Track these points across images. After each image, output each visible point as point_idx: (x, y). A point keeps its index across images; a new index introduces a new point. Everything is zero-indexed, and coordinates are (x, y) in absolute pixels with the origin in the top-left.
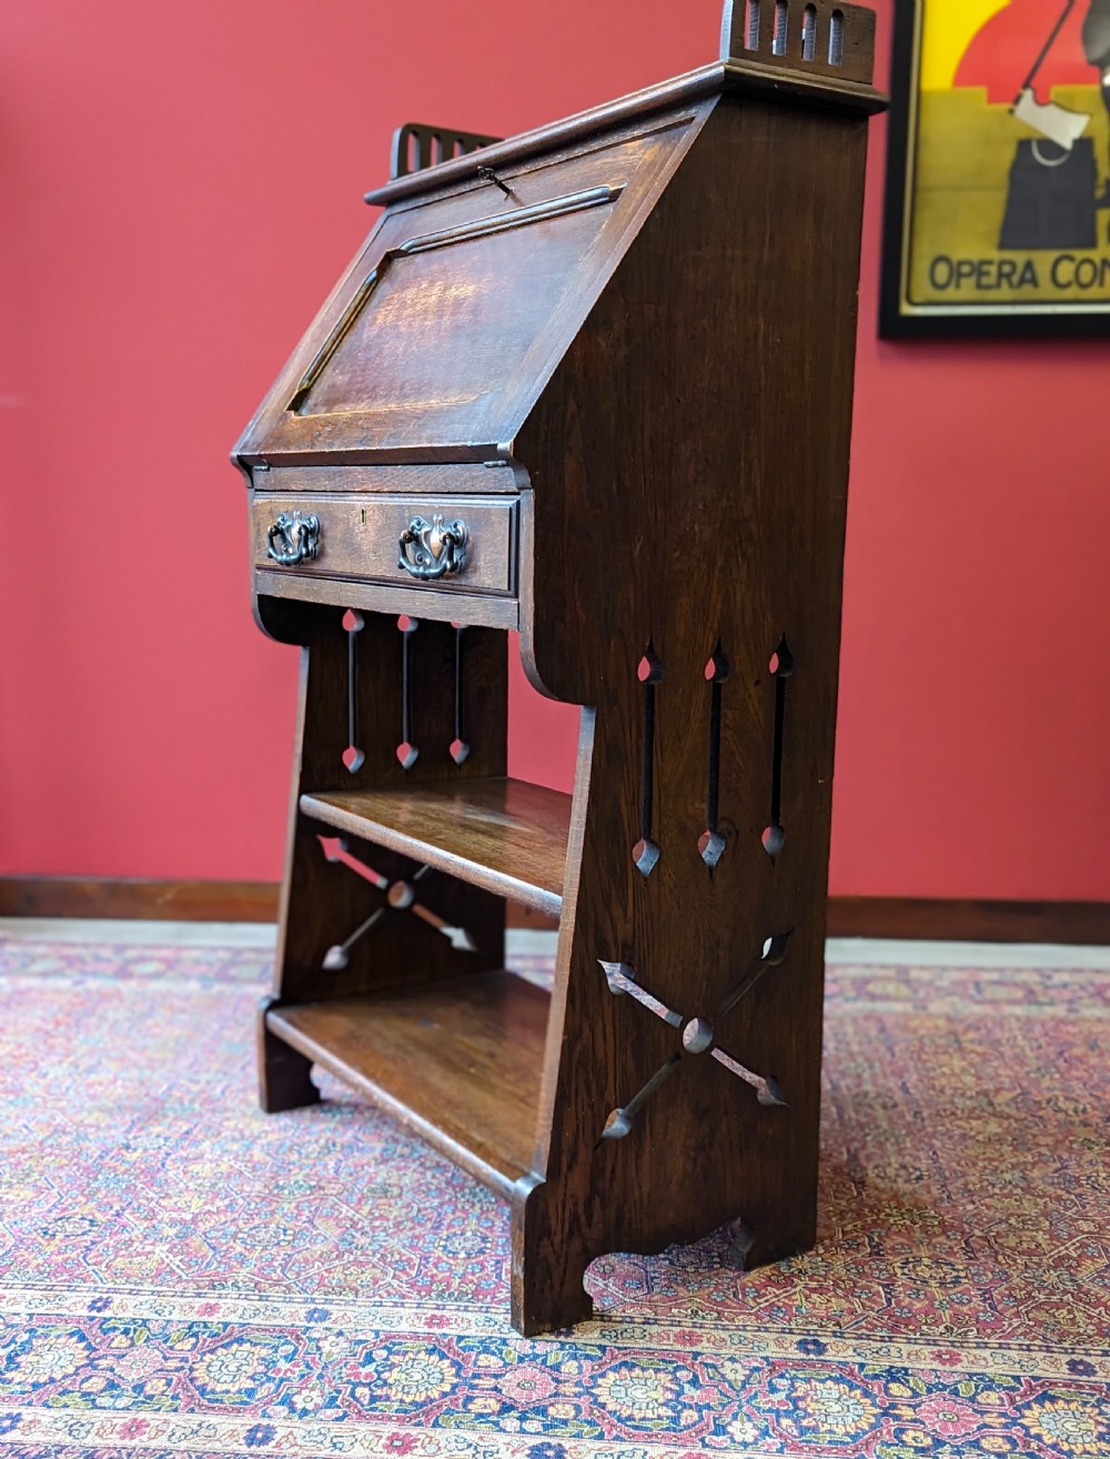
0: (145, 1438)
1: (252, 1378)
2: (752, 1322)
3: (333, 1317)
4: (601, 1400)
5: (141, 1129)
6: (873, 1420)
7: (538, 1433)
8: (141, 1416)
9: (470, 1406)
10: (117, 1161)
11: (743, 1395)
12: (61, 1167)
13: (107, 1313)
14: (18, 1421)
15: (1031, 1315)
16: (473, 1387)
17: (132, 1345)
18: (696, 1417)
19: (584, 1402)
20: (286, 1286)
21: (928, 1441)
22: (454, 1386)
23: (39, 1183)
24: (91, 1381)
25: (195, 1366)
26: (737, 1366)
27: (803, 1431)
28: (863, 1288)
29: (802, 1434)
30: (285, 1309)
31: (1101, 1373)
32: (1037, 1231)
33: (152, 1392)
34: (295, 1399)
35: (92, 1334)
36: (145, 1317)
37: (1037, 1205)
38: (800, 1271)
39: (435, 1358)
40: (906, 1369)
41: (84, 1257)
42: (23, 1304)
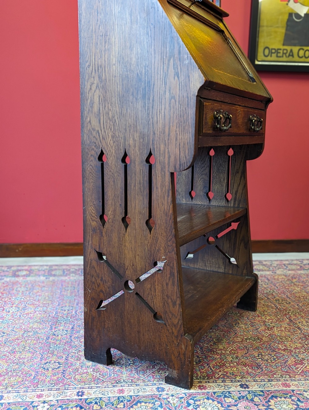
2: (301, 377)
3: (166, 389)
5: (55, 328)
10: (54, 340)
12: (35, 344)
13: (85, 397)
20: (142, 380)
23: (30, 350)
30: (148, 389)
35: (84, 405)
36: (100, 397)
38: (303, 359)
39: (210, 401)
41: (64, 376)
42: (52, 397)
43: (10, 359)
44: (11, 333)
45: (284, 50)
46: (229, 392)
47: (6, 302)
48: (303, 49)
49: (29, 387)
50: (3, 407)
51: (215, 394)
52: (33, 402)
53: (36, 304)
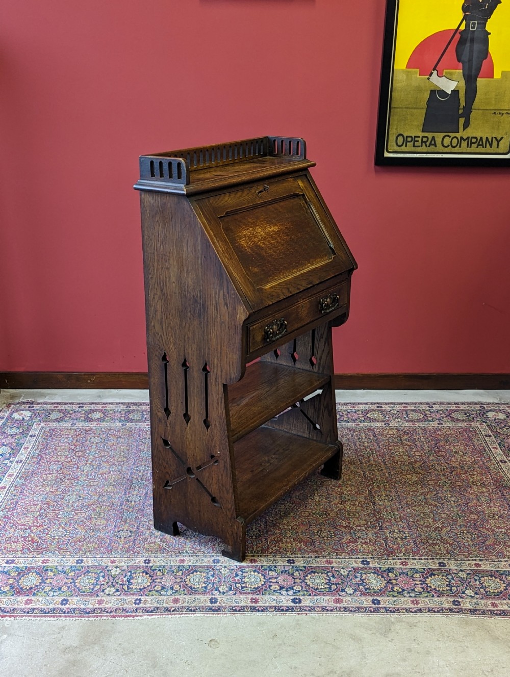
0: (180, 603)
1: (204, 583)
2: (347, 555)
3: (221, 561)
4: (308, 584)
5: (129, 493)
6: (385, 585)
7: (292, 595)
8: (176, 597)
9: (271, 588)
10: (127, 507)
11: (348, 579)
12: (109, 510)
13: (151, 564)
14: (141, 600)
15: (428, 548)
16: (271, 582)
17: (163, 575)
18: (336, 587)
19: (303, 584)
20: (203, 551)
21: (400, 590)
22: (265, 582)
23: (105, 517)
24: (157, 586)
25: (186, 580)
26: (345, 570)
27: (366, 589)
28: (378, 541)
29: (366, 590)
30: (206, 560)
31: (448, 566)
32: (429, 518)
33: (176, 589)
34: (219, 589)
35: (149, 572)
36: (163, 565)
37: (429, 508)
38: (359, 537)
39: (256, 573)
40: (393, 568)
41: (134, 545)
42: (123, 563)
43: (87, 525)
44: (86, 497)
45: (423, 137)
46: (275, 567)
47: (79, 457)
48: (450, 137)
49: (104, 554)
50: (84, 569)
51: (262, 568)
52: (107, 566)
53: (111, 462)
